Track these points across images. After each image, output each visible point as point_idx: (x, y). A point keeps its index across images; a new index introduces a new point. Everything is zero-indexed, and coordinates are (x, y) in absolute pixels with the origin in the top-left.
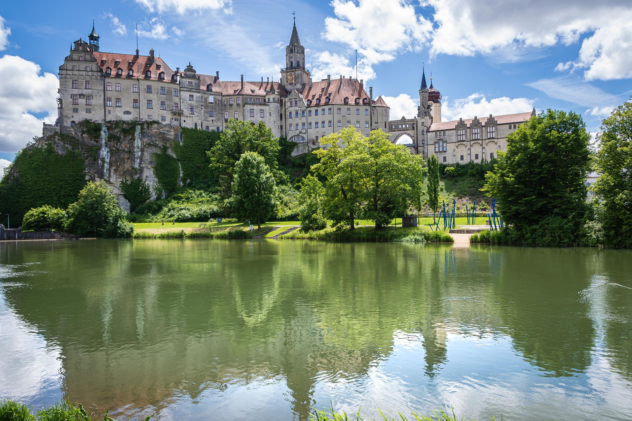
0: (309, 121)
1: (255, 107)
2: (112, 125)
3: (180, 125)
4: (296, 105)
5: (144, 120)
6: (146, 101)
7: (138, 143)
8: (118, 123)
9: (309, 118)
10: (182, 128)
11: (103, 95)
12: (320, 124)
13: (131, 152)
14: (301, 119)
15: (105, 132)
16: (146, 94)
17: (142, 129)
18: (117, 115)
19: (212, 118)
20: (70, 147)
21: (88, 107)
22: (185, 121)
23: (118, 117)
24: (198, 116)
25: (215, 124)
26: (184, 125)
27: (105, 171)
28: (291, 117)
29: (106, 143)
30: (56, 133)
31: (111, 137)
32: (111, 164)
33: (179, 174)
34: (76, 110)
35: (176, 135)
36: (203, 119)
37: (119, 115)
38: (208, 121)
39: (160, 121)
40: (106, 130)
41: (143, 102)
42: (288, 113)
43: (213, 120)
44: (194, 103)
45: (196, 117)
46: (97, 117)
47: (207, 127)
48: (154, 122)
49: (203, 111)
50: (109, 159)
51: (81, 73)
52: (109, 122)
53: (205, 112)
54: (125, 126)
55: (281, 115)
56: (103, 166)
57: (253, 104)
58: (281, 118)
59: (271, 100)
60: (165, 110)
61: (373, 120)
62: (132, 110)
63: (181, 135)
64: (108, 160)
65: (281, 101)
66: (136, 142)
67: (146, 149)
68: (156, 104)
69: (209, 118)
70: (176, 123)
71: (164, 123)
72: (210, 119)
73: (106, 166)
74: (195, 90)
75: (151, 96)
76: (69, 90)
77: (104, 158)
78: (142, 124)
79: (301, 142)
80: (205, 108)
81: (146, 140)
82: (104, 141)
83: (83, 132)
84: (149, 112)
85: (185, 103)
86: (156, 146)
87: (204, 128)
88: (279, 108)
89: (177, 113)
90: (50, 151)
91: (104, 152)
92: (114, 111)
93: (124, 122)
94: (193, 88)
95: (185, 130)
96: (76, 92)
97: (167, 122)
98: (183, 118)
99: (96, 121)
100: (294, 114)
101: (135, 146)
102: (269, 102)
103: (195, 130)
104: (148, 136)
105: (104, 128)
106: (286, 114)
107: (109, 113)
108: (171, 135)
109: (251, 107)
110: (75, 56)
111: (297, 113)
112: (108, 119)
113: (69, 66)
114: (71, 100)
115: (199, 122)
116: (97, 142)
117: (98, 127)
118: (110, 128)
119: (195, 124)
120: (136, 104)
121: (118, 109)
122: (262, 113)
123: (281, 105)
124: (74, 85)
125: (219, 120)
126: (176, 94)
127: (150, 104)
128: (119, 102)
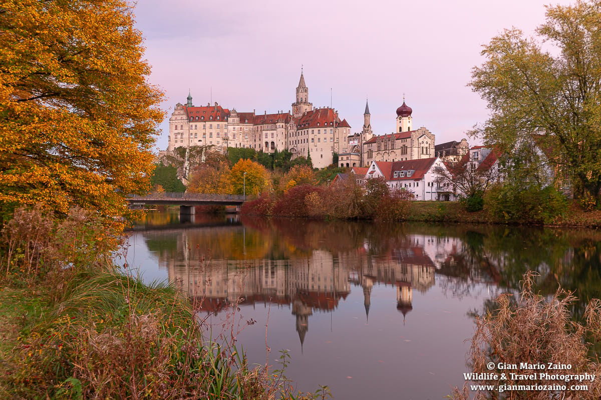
0: (298, 139)
1: (268, 132)
2: (193, 148)
4: (293, 129)
6: (209, 134)
7: (204, 157)
8: (195, 148)
9: (298, 137)
11: (188, 132)
13: (200, 163)
17: (206, 150)
20: (170, 162)
21: (182, 139)
22: (230, 143)
23: (196, 143)
24: (238, 139)
25: (248, 143)
28: (290, 136)
30: (165, 156)
31: (191, 156)
34: (176, 142)
35: (224, 152)
36: (241, 140)
38: (244, 142)
39: (216, 145)
40: (189, 152)
42: (289, 134)
43: (247, 141)
44: (235, 132)
45: (236, 140)
46: (185, 145)
47: (244, 146)
48: (213, 145)
51: (179, 121)
52: (191, 147)
53: (242, 137)
54: (198, 149)
55: (285, 135)
57: (267, 130)
58: (286, 137)
62: (202, 139)
63: (227, 152)
64: (188, 168)
65: (286, 126)
68: (214, 135)
69: (245, 140)
70: (225, 145)
71: (218, 145)
73: (187, 171)
74: (237, 124)
75: (211, 131)
76: (173, 131)
78: (206, 147)
79: (295, 152)
80: (243, 134)
81: (207, 156)
82: (187, 158)
83: (178, 154)
84: (211, 139)
85: (230, 133)
87: (241, 147)
88: (284, 131)
89: (226, 139)
90: (162, 165)
91: (186, 164)
92: (194, 141)
93: (198, 147)
94: (235, 123)
96: (176, 131)
99: (184, 147)
100: (292, 135)
101: (202, 159)
102: (277, 128)
103: (236, 148)
104: (209, 154)
105: (187, 150)
107: (191, 142)
109: (266, 132)
110: (177, 113)
112: (190, 145)
113: (174, 118)
114: (174, 136)
115: (238, 143)
116: (184, 159)
117: (185, 150)
118: (190, 150)
119: (236, 144)
120: (204, 136)
121: (196, 139)
122: (272, 135)
123: (286, 129)
124: (176, 128)
125: (251, 140)
126: (225, 128)
127: (211, 135)
128: (196, 135)
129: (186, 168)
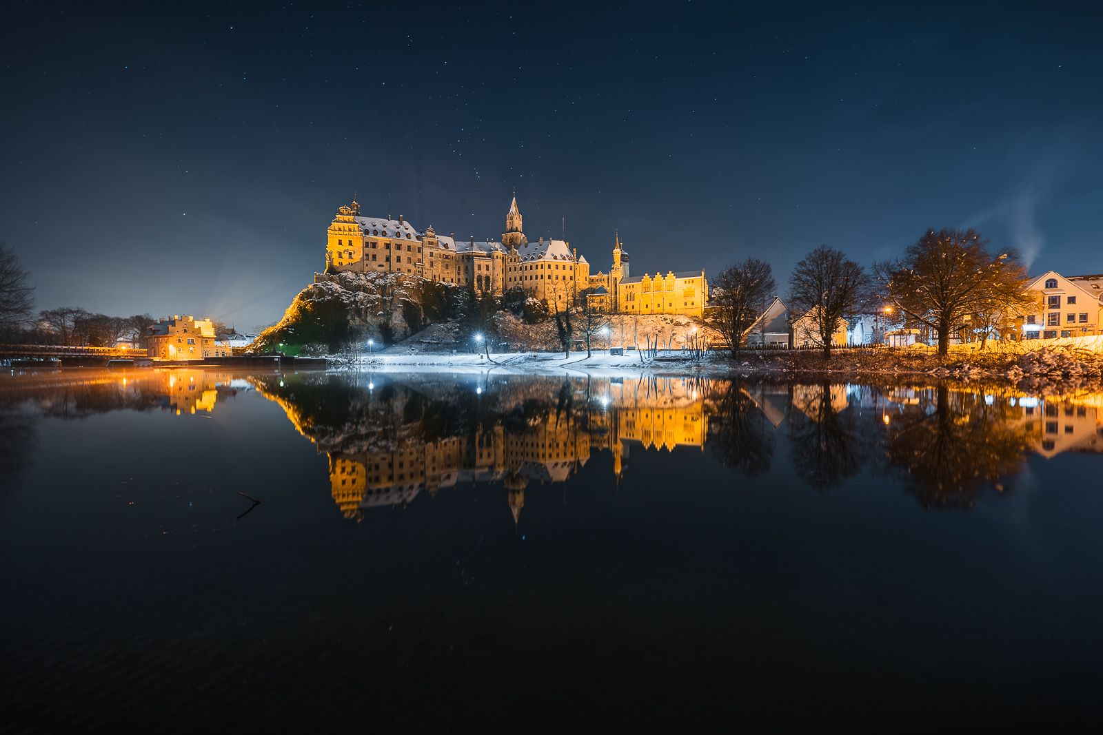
0: (525, 275)
1: (482, 263)
3: (422, 278)
4: (515, 262)
5: (394, 272)
9: (525, 271)
10: (423, 280)
11: (362, 251)
12: (534, 277)
14: (518, 273)
16: (396, 251)
21: (350, 261)
23: (374, 269)
24: (437, 269)
25: (449, 276)
26: (425, 276)
28: (510, 271)
33: (421, 315)
34: (340, 263)
35: (419, 284)
36: (440, 271)
37: (374, 267)
38: (444, 273)
39: (407, 273)
41: (394, 258)
42: (508, 268)
43: (448, 273)
44: (433, 259)
45: (434, 270)
46: (357, 268)
47: (444, 278)
49: (440, 265)
51: (345, 233)
53: (442, 266)
55: (503, 269)
57: (480, 260)
58: (503, 272)
59: (495, 257)
60: (410, 263)
61: (576, 274)
62: (384, 264)
63: (423, 286)
65: (503, 258)
66: (387, 290)
68: (403, 259)
70: (420, 275)
71: (410, 274)
72: (446, 272)
74: (434, 249)
75: (400, 253)
80: (442, 263)
84: (398, 265)
85: (426, 259)
86: (403, 293)
87: (441, 281)
88: (501, 264)
89: (420, 267)
92: (371, 265)
94: (433, 246)
96: (341, 249)
97: (412, 274)
98: (424, 271)
100: (513, 269)
103: (433, 283)
104: (397, 286)
107: (367, 265)
108: (415, 284)
109: (478, 262)
110: (341, 220)
111: (515, 268)
112: (365, 271)
113: (337, 227)
114: (337, 255)
119: (435, 277)
120: (388, 259)
121: (374, 262)
122: (487, 266)
123: (503, 260)
124: (340, 242)
125: (453, 272)
126: (419, 251)
127: (399, 259)
128: (374, 257)
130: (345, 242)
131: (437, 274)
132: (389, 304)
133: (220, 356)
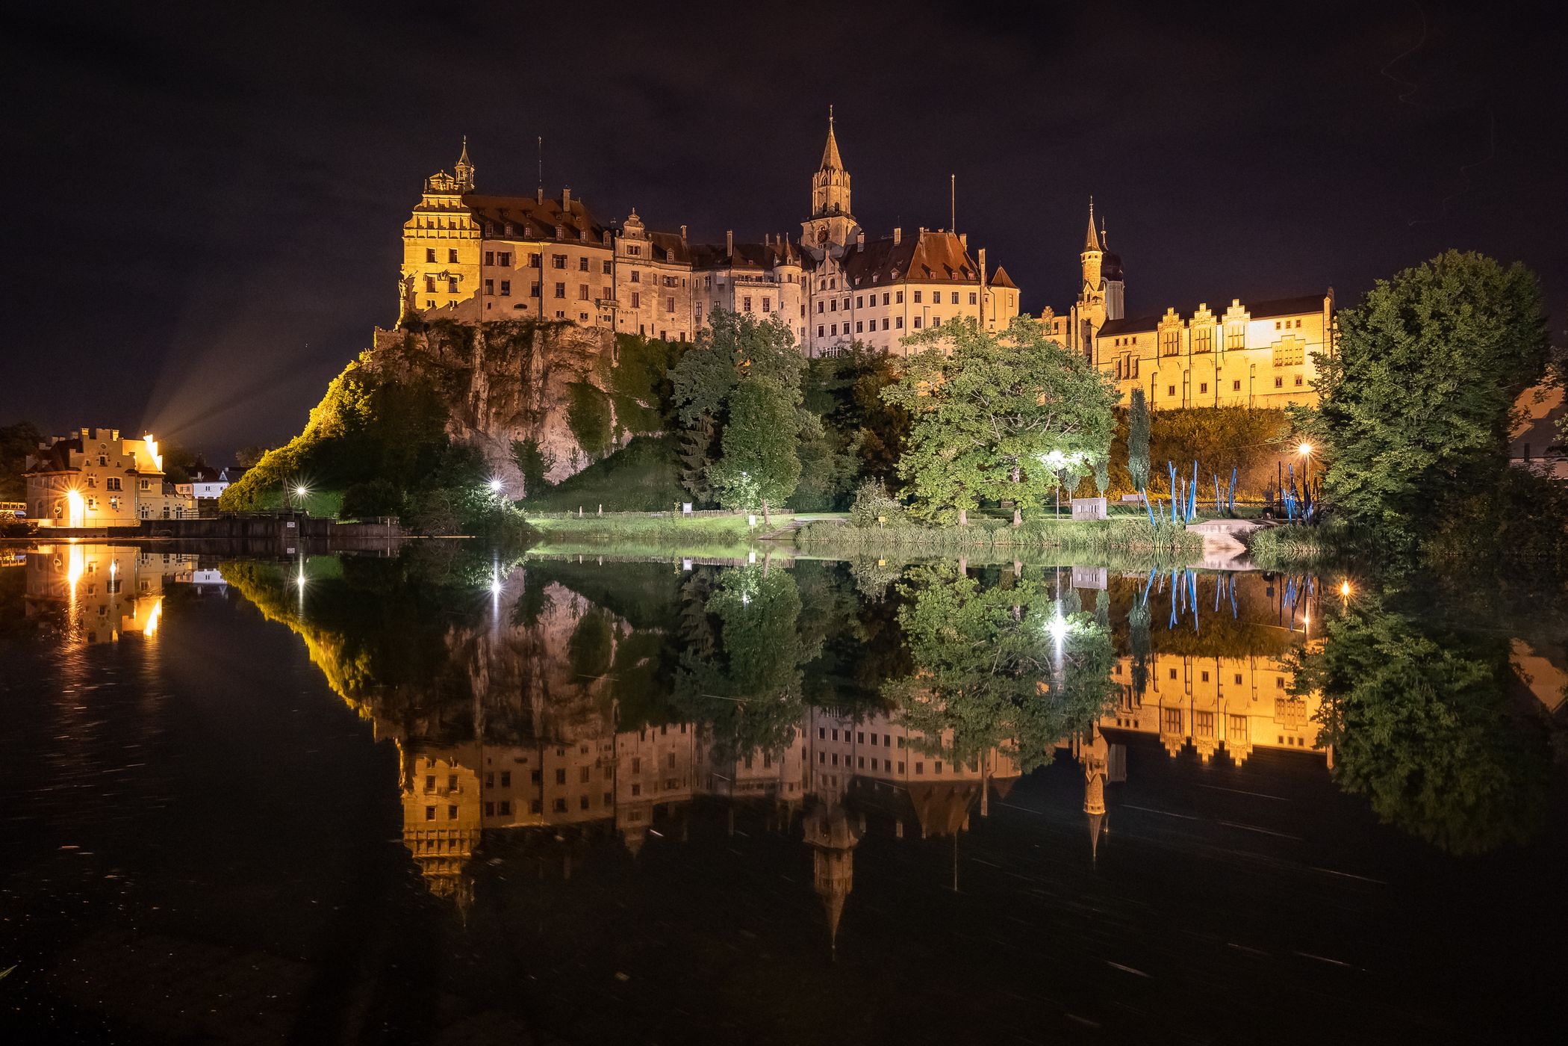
0: (857, 319)
1: (754, 291)
2: (493, 329)
3: (614, 329)
4: (833, 286)
5: (549, 320)
6: (553, 285)
7: (538, 363)
8: (503, 326)
9: (857, 311)
10: (616, 334)
11: (478, 274)
12: (879, 324)
13: (525, 380)
14: (841, 315)
15: (480, 343)
16: (555, 271)
17: (545, 336)
18: (501, 311)
19: (672, 315)
20: (420, 371)
21: (453, 297)
22: (622, 321)
23: (505, 314)
24: (647, 311)
25: (677, 327)
26: (620, 328)
27: (480, 416)
28: (822, 311)
29: (482, 363)
30: (397, 347)
31: (491, 352)
32: (490, 402)
33: (611, 422)
34: (433, 302)
35: (606, 347)
36: (654, 314)
37: (505, 310)
38: (664, 321)
39: (578, 321)
40: (483, 340)
41: (549, 288)
42: (816, 304)
43: (673, 319)
44: (638, 286)
45: (642, 312)
46: (465, 315)
47: (663, 333)
48: (568, 323)
49: (654, 302)
50: (487, 392)
51: (441, 233)
52: (485, 325)
53: (659, 303)
54: (515, 330)
55: (803, 307)
56: (476, 407)
57: (753, 286)
58: (803, 314)
59: (785, 278)
60: (587, 299)
61: (985, 314)
62: (528, 301)
63: (615, 347)
64: (484, 395)
65: (804, 279)
66: (534, 362)
67: (551, 375)
68: (572, 291)
69: (667, 314)
70: (608, 325)
71: (585, 325)
72: (669, 315)
73: (482, 405)
74: (643, 262)
75: (561, 276)
76: (420, 265)
77: (478, 392)
78: (545, 328)
80: (659, 296)
81: (551, 356)
82: (478, 361)
83: (443, 344)
84: (559, 304)
85: (623, 287)
86: (568, 367)
87: (658, 337)
88: (799, 294)
89: (610, 308)
91: (479, 383)
92: (497, 305)
93: (514, 325)
94: (639, 257)
95: (621, 337)
96: (432, 268)
97: (590, 323)
98: (618, 316)
99: (466, 322)
100: (827, 305)
101: (533, 368)
102: (780, 282)
103: (640, 339)
104: (556, 350)
105: (478, 335)
106: (813, 304)
107: (489, 308)
108: (596, 346)
109: (747, 291)
110: (433, 204)
111: (834, 304)
112: (485, 319)
113: (423, 221)
114: (424, 284)
116: (467, 361)
117: (468, 333)
118: (488, 336)
119: (642, 326)
120: (537, 291)
121: (505, 299)
122: (766, 303)
123: (803, 287)
124: (431, 257)
125: (684, 318)
126: (607, 270)
127: (560, 291)
128: (506, 287)
129: (477, 397)
130: (442, 256)
131: (648, 324)
132: (537, 396)
133: (173, 517)
